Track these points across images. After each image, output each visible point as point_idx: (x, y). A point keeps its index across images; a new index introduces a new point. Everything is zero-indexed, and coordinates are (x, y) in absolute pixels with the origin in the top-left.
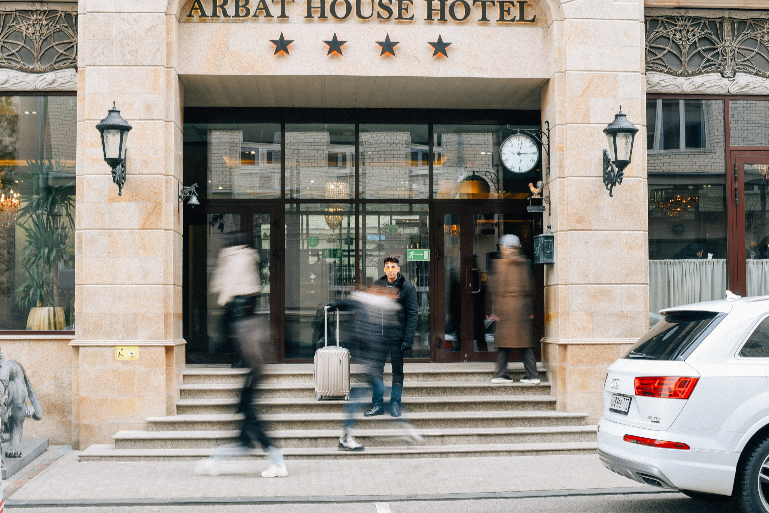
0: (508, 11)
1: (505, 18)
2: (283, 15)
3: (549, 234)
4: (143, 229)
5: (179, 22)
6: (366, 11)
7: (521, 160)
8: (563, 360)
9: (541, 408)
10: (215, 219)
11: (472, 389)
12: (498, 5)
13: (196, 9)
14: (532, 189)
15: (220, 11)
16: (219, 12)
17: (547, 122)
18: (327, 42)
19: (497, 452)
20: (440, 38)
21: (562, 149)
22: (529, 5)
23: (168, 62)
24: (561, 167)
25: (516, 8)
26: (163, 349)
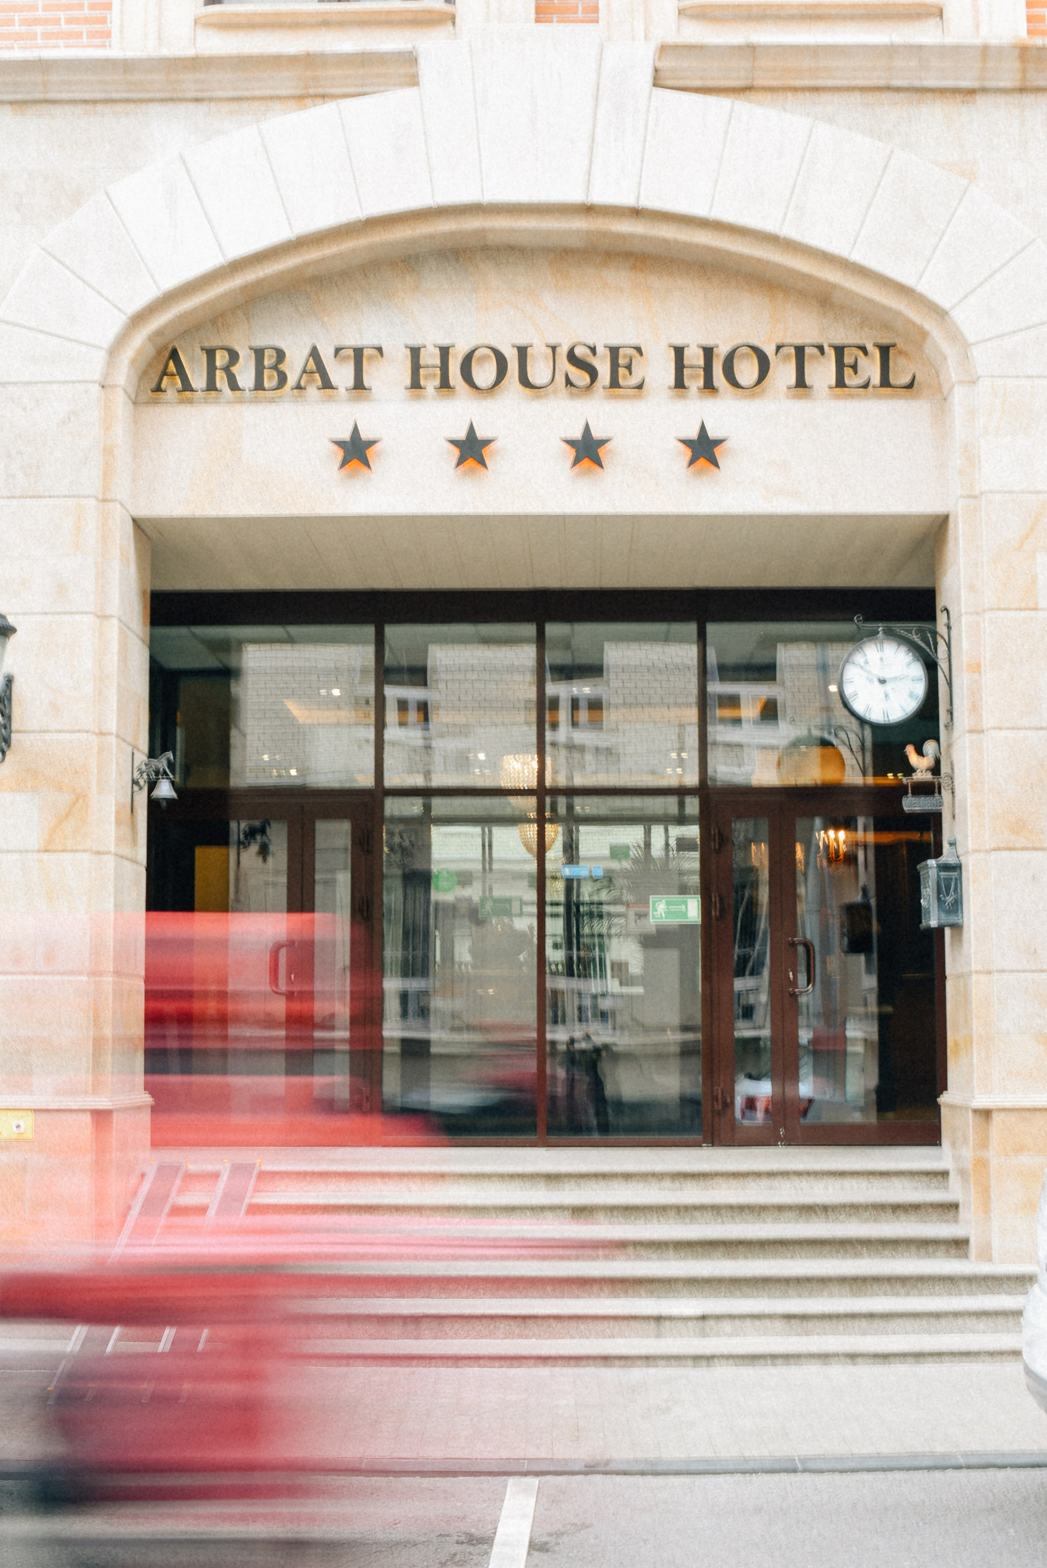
0: (854, 367)
1: (847, 382)
2: (359, 385)
3: (952, 861)
4: (46, 851)
5: (135, 403)
6: (539, 373)
7: (886, 696)
8: (984, 1143)
9: (934, 1252)
10: (251, 834)
11: (780, 1208)
12: (831, 353)
13: (172, 375)
14: (914, 758)
15: (222, 378)
16: (221, 380)
17: (946, 609)
18: (454, 442)
19: (825, 1357)
20: (703, 428)
21: (977, 668)
22: (901, 353)
23: (106, 488)
24: (975, 708)
25: (873, 360)
26: (87, 1118)
